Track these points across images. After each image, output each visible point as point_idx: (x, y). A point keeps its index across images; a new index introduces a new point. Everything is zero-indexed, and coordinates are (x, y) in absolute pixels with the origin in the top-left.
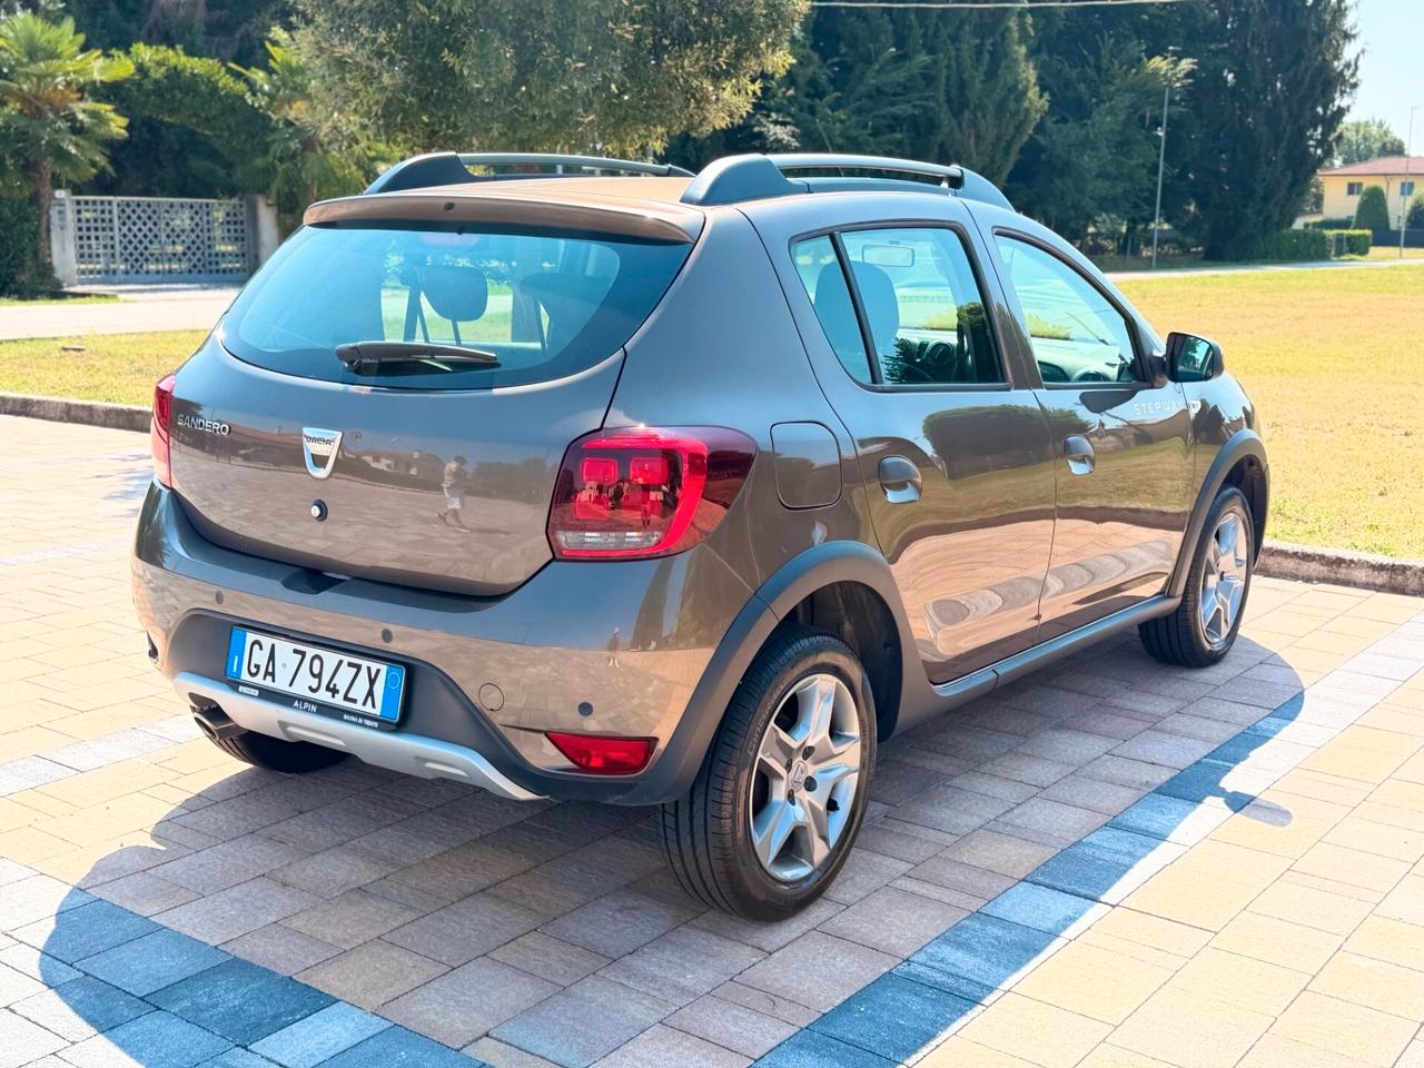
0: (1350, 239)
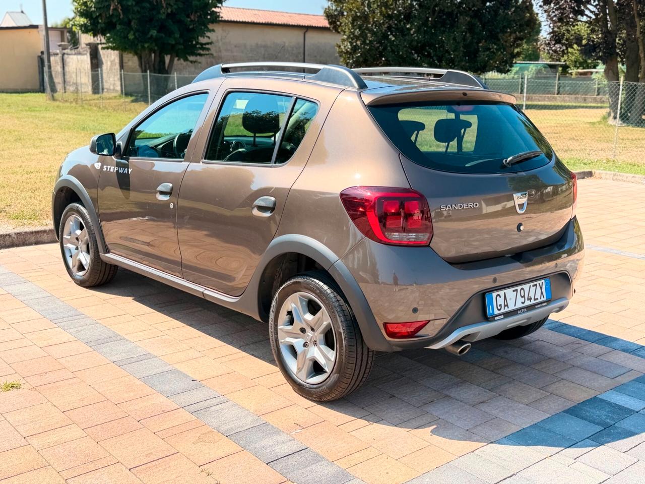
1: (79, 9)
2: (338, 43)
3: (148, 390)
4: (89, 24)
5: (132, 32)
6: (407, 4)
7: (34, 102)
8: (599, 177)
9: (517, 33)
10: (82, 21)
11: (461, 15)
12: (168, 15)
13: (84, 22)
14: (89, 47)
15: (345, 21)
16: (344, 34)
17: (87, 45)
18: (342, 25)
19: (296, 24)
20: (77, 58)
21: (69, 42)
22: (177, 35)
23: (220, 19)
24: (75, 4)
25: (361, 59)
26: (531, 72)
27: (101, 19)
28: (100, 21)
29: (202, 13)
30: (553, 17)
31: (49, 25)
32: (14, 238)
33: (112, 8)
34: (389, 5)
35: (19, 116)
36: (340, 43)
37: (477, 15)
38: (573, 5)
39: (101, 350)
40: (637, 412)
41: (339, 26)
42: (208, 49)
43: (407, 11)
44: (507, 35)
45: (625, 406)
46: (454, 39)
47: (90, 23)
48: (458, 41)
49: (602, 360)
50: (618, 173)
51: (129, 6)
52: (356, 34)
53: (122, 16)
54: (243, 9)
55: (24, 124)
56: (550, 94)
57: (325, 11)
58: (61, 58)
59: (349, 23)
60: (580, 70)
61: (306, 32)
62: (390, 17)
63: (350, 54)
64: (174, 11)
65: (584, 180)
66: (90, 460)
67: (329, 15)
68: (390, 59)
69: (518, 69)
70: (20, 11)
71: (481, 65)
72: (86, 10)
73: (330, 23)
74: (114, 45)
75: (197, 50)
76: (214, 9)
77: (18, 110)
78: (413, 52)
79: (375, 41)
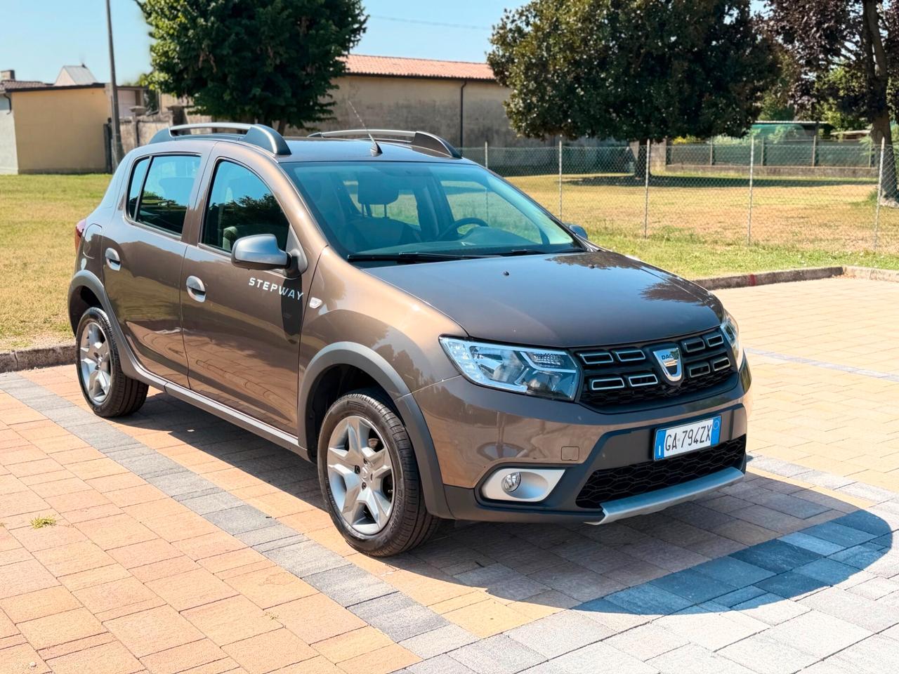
1: (158, 61)
2: (507, 100)
3: (211, 527)
4: (172, 82)
5: (228, 91)
6: (601, 46)
7: (98, 185)
8: (852, 274)
9: (755, 82)
10: (161, 76)
11: (676, 59)
12: (276, 67)
13: (164, 78)
14: (172, 111)
15: (516, 70)
16: (515, 89)
17: (169, 109)
18: (512, 75)
19: (450, 76)
20: (156, 127)
21: (146, 106)
22: (289, 95)
23: (347, 71)
24: (153, 54)
25: (538, 122)
26: (777, 135)
27: (187, 74)
28: (186, 76)
29: (321, 63)
30: (798, 60)
31: (119, 83)
32: (59, 353)
33: (201, 59)
34: (575, 47)
35: (78, 204)
36: (508, 100)
37: (699, 57)
38: (823, 43)
39: (158, 483)
40: (825, 557)
41: (508, 78)
42: (330, 112)
43: (601, 55)
44: (741, 84)
45: (812, 550)
46: (667, 92)
47: (173, 80)
48: (671, 93)
49: (795, 497)
50: (878, 270)
51: (223, 55)
52: (531, 87)
53: (215, 70)
54: (379, 57)
55: (82, 214)
56: (805, 165)
57: (488, 58)
58: (135, 127)
59: (521, 73)
60: (848, 132)
61: (463, 87)
62: (577, 64)
63: (523, 114)
64: (284, 61)
65: (830, 279)
66: (133, 601)
67: (494, 63)
68: (578, 120)
69: (759, 131)
70: (81, 65)
71: (704, 127)
72: (167, 63)
73: (496, 74)
74: (205, 108)
75: (316, 114)
76: (337, 58)
77: (76, 197)
78: (611, 110)
79: (556, 97)
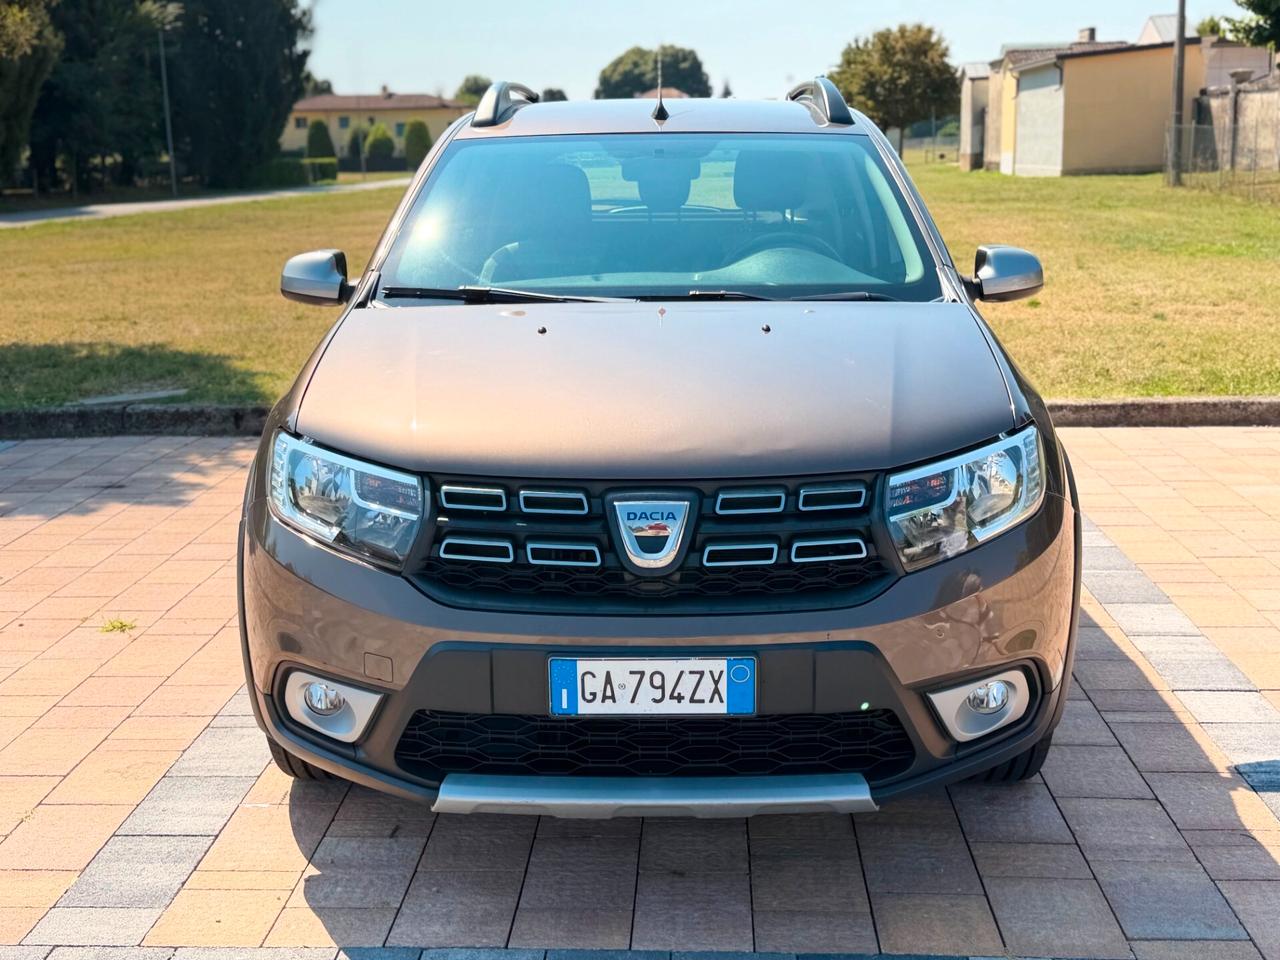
0: (321, 166)
20: (1262, 99)
58: (1233, 101)
